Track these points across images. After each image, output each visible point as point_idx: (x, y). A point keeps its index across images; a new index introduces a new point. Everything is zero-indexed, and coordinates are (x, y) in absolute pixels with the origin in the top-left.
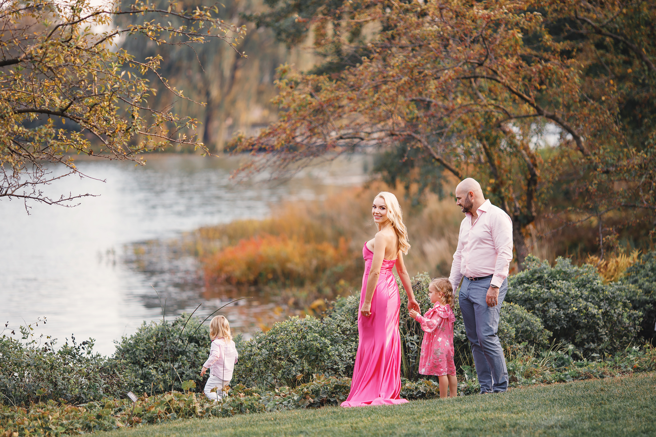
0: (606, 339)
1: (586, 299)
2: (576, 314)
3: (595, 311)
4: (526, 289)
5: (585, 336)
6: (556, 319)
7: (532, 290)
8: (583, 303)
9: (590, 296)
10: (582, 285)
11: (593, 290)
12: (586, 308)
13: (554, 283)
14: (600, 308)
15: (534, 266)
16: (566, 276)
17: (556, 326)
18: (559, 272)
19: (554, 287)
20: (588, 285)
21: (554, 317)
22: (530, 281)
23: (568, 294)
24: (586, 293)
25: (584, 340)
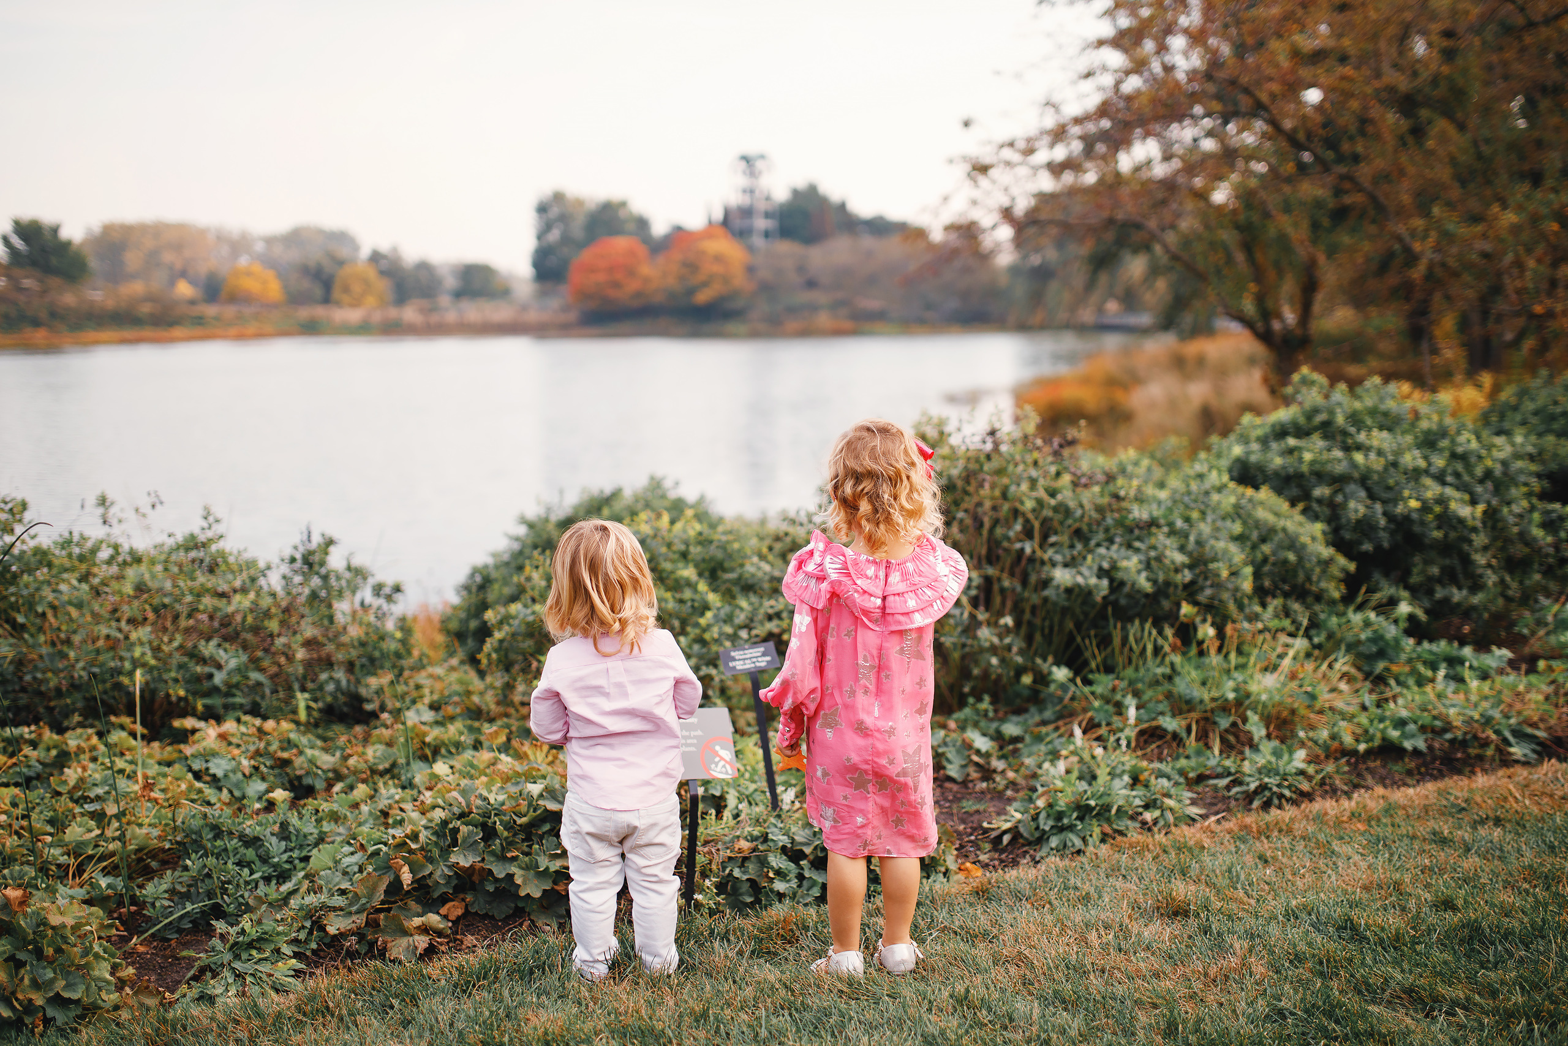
0: (1491, 579)
1: (1440, 478)
2: (1415, 516)
3: (1465, 511)
4: (1290, 451)
5: (1435, 570)
6: (1365, 526)
7: (1308, 456)
8: (1432, 490)
9: (1449, 471)
10: (1429, 442)
11: (1454, 456)
12: (1442, 501)
13: (1362, 437)
14: (1473, 502)
15: (1312, 397)
16: (1389, 422)
17: (1361, 543)
18: (1373, 412)
19: (1359, 447)
20: (1444, 443)
21: (1358, 521)
22: (1301, 432)
23: (1395, 464)
24: (1439, 462)
25: (1431, 579)
